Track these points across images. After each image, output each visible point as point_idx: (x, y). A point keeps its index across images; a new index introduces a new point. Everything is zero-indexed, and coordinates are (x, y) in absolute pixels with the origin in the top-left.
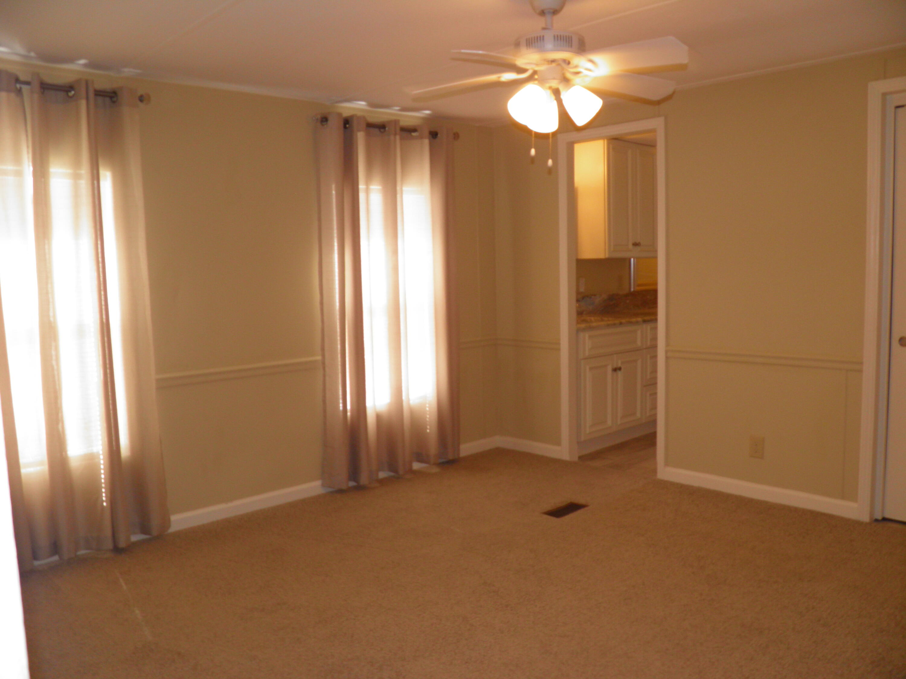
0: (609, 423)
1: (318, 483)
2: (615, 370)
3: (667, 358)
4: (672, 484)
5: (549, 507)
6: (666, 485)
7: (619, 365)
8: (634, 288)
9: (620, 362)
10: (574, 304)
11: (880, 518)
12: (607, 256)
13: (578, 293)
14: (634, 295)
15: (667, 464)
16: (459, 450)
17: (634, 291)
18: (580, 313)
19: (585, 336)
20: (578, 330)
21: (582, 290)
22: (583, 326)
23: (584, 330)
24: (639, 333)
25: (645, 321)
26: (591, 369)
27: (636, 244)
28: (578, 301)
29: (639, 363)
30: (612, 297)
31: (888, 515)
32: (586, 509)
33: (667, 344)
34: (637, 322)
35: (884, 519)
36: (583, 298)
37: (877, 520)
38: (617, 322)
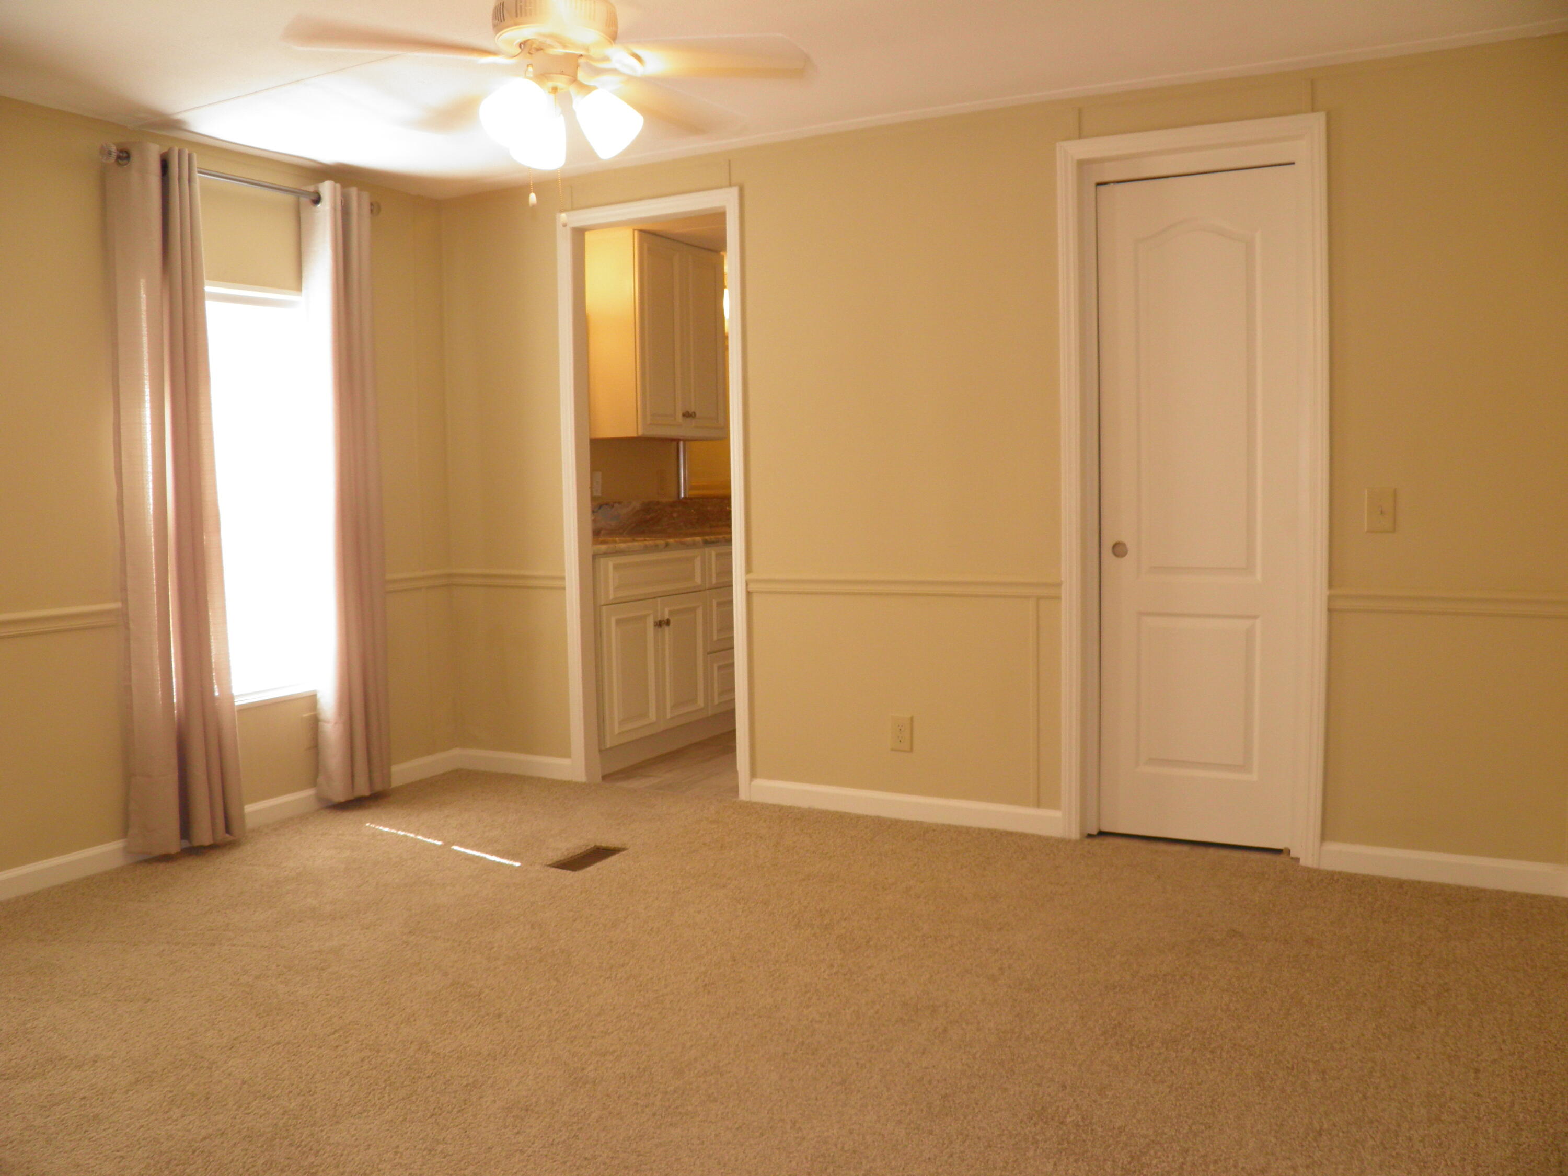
0: (653, 716)
1: (116, 845)
2: (659, 624)
3: (749, 594)
4: (765, 806)
5: (558, 856)
6: (755, 810)
7: (667, 617)
8: (685, 493)
9: (667, 611)
10: (588, 516)
11: (1095, 832)
12: (640, 433)
13: (593, 499)
14: (685, 502)
15: (753, 774)
16: (389, 775)
17: (685, 498)
18: (597, 533)
19: (608, 565)
20: (595, 556)
21: (598, 494)
22: (603, 547)
23: (606, 554)
24: (698, 563)
25: (706, 543)
26: (618, 622)
27: (687, 415)
28: (593, 512)
29: (700, 613)
30: (647, 508)
31: (1106, 828)
32: (624, 852)
33: (749, 569)
34: (694, 545)
35: (1102, 834)
36: (600, 507)
37: (1090, 836)
38: (661, 542)
